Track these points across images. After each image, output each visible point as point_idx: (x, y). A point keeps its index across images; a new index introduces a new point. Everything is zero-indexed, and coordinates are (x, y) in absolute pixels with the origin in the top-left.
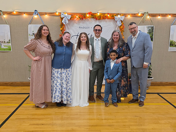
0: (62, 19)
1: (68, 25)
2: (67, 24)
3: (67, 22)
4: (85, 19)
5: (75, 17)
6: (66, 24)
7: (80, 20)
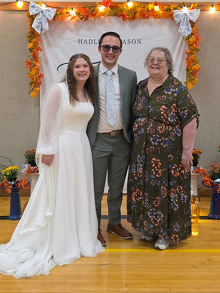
0: (32, 18)
1: (48, 34)
2: (45, 34)
3: (46, 26)
4: (95, 20)
5: (67, 13)
6: (43, 32)
7: (81, 22)
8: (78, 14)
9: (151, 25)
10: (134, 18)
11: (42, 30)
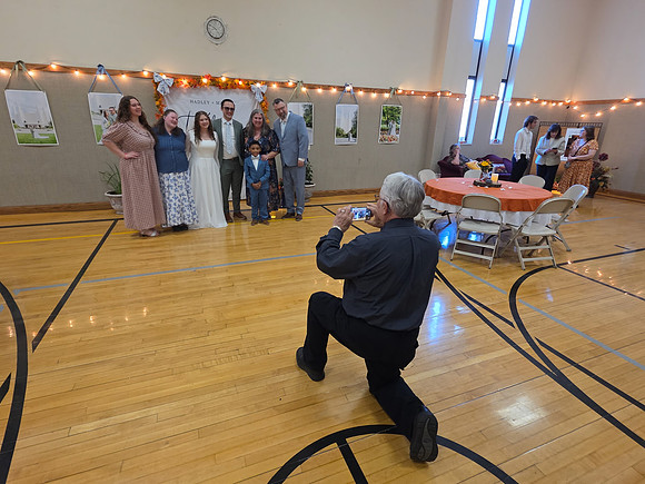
0: (157, 84)
1: (169, 96)
3: (168, 90)
4: (201, 88)
5: (181, 82)
6: (165, 94)
7: (191, 89)
8: (189, 83)
9: (238, 93)
10: (226, 88)
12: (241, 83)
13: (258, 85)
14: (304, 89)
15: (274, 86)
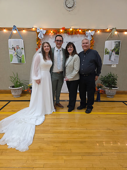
1: (43, 39)
5: (50, 32)
8: (53, 32)
9: (78, 37)
10: (72, 34)
11: (41, 38)
12: (80, 31)
13: (90, 31)
14: (116, 33)
15: (99, 32)
